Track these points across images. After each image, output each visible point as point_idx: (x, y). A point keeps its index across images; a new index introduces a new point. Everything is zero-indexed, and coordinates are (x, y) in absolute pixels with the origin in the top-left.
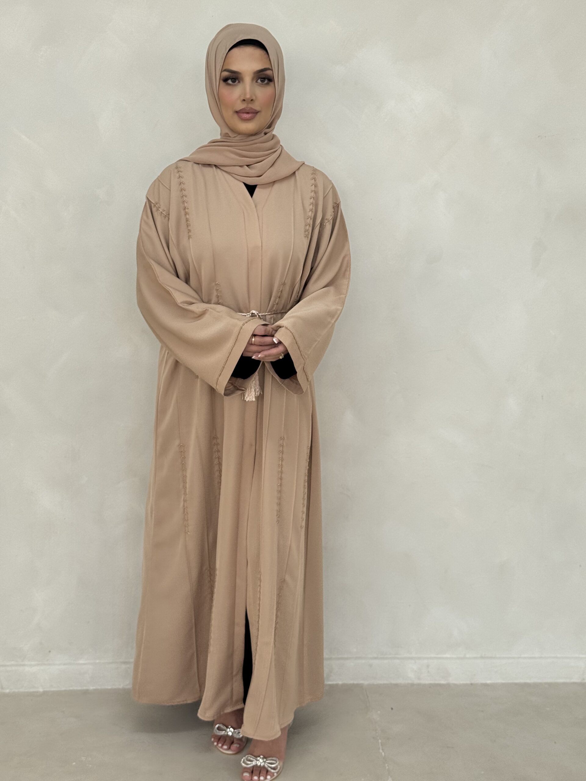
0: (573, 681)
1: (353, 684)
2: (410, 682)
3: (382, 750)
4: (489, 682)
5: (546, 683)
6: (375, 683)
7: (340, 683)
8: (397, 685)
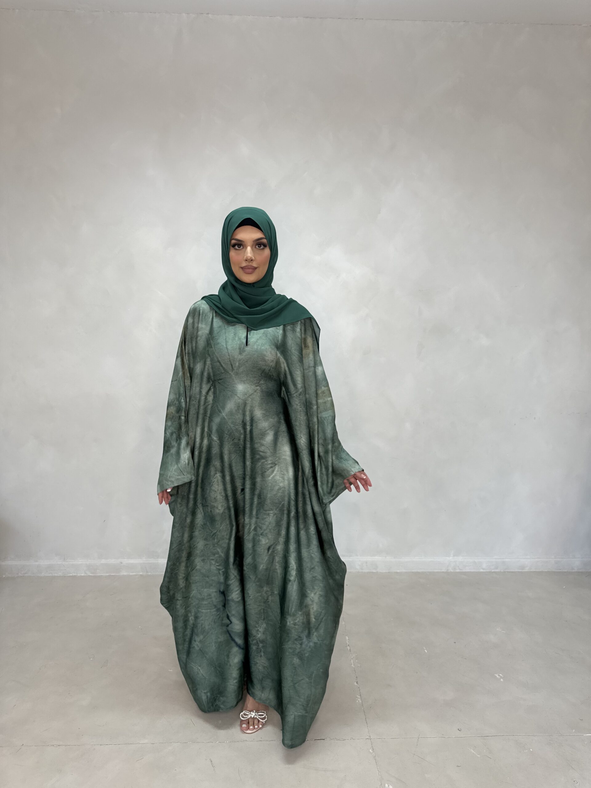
0: (442, 571)
2: (357, 571)
4: (398, 571)
5: (428, 572)
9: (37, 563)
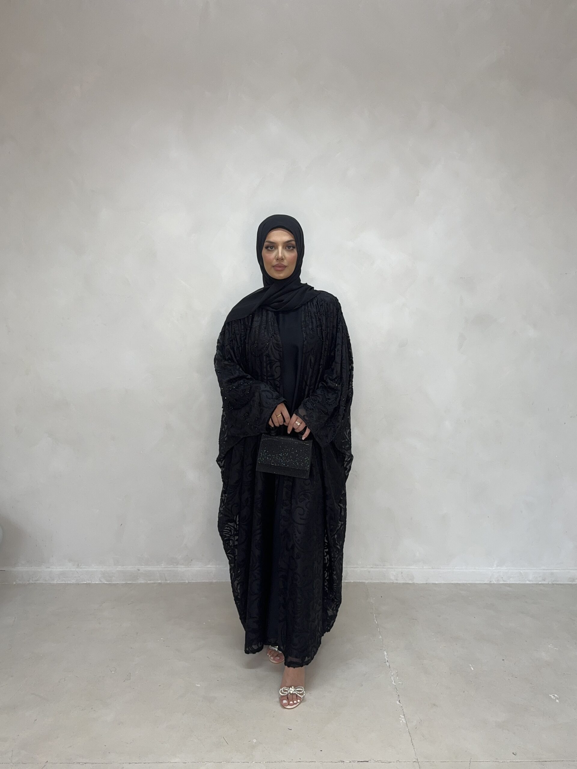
0: (484, 582)
1: (360, 582)
2: (392, 582)
3: (376, 620)
4: (437, 582)
5: (468, 583)
6: (372, 582)
7: (352, 581)
8: (384, 583)
9: (49, 570)
